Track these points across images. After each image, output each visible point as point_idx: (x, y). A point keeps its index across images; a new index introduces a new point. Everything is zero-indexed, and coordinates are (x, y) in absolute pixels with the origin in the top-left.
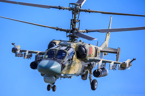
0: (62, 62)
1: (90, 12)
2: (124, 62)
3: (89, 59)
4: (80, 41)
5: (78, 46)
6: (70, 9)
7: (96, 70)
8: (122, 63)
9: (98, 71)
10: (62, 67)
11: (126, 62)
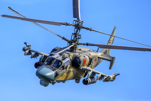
0: (57, 70)
1: (91, 30)
2: (109, 77)
3: (82, 68)
4: (80, 50)
5: (74, 56)
6: (74, 26)
7: (85, 79)
8: (107, 76)
9: (87, 80)
10: (55, 75)
11: (110, 76)
